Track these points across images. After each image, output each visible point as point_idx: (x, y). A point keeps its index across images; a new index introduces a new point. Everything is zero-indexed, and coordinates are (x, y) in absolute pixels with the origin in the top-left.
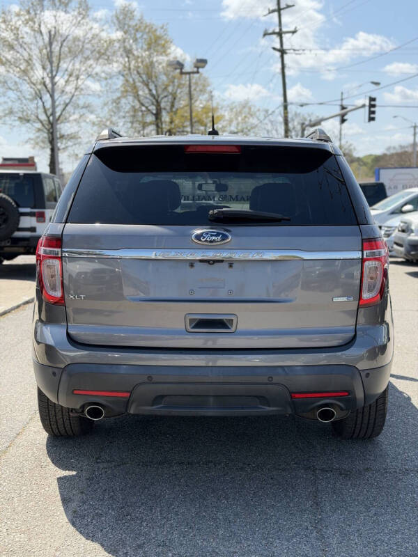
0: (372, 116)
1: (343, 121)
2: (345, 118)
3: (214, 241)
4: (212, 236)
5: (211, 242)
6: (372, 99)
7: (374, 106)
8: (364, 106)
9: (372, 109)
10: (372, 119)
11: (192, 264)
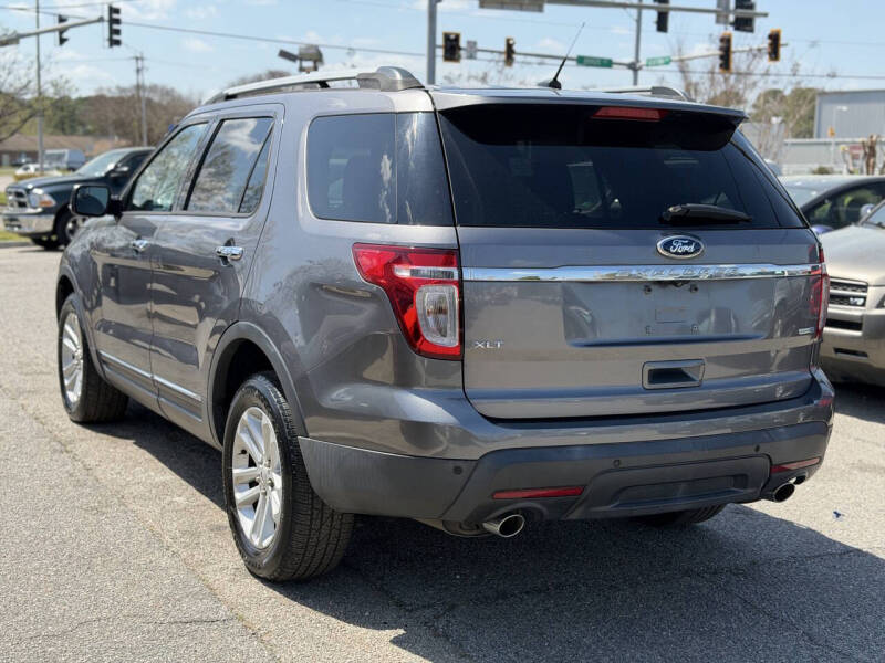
0: (115, 37)
1: (62, 41)
2: (65, 35)
3: (686, 253)
4: (683, 244)
5: (683, 254)
6: (114, 11)
7: (118, 21)
8: (101, 20)
9: (115, 27)
10: (114, 43)
11: (648, 286)
